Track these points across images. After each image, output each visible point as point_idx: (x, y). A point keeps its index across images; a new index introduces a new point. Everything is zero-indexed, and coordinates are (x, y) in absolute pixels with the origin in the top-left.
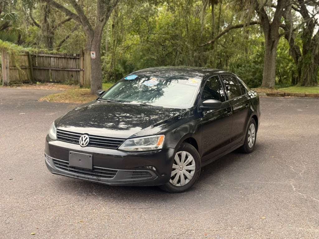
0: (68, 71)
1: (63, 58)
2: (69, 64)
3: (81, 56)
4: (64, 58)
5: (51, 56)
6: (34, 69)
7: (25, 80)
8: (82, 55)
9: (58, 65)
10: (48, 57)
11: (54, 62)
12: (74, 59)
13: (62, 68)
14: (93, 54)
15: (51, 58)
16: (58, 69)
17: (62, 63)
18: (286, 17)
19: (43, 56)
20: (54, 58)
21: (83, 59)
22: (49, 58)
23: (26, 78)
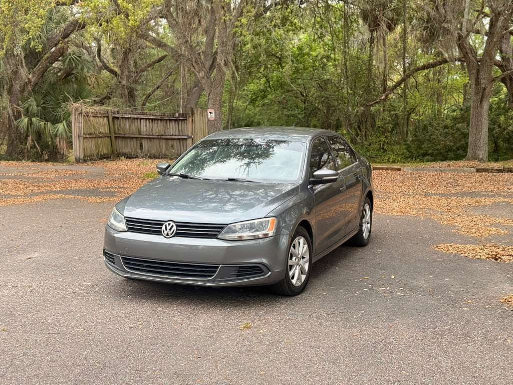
0: (167, 139)
1: (159, 119)
2: (168, 129)
3: (190, 117)
4: (161, 120)
5: (142, 117)
6: (116, 137)
7: (104, 154)
8: (190, 115)
9: (152, 130)
10: (137, 119)
11: (146, 126)
12: (175, 120)
13: (157, 136)
14: (210, 113)
15: (142, 120)
16: (151, 137)
17: (158, 128)
18: (502, 49)
19: (129, 118)
20: (146, 121)
21: (192, 120)
22: (139, 120)
23: (105, 152)
